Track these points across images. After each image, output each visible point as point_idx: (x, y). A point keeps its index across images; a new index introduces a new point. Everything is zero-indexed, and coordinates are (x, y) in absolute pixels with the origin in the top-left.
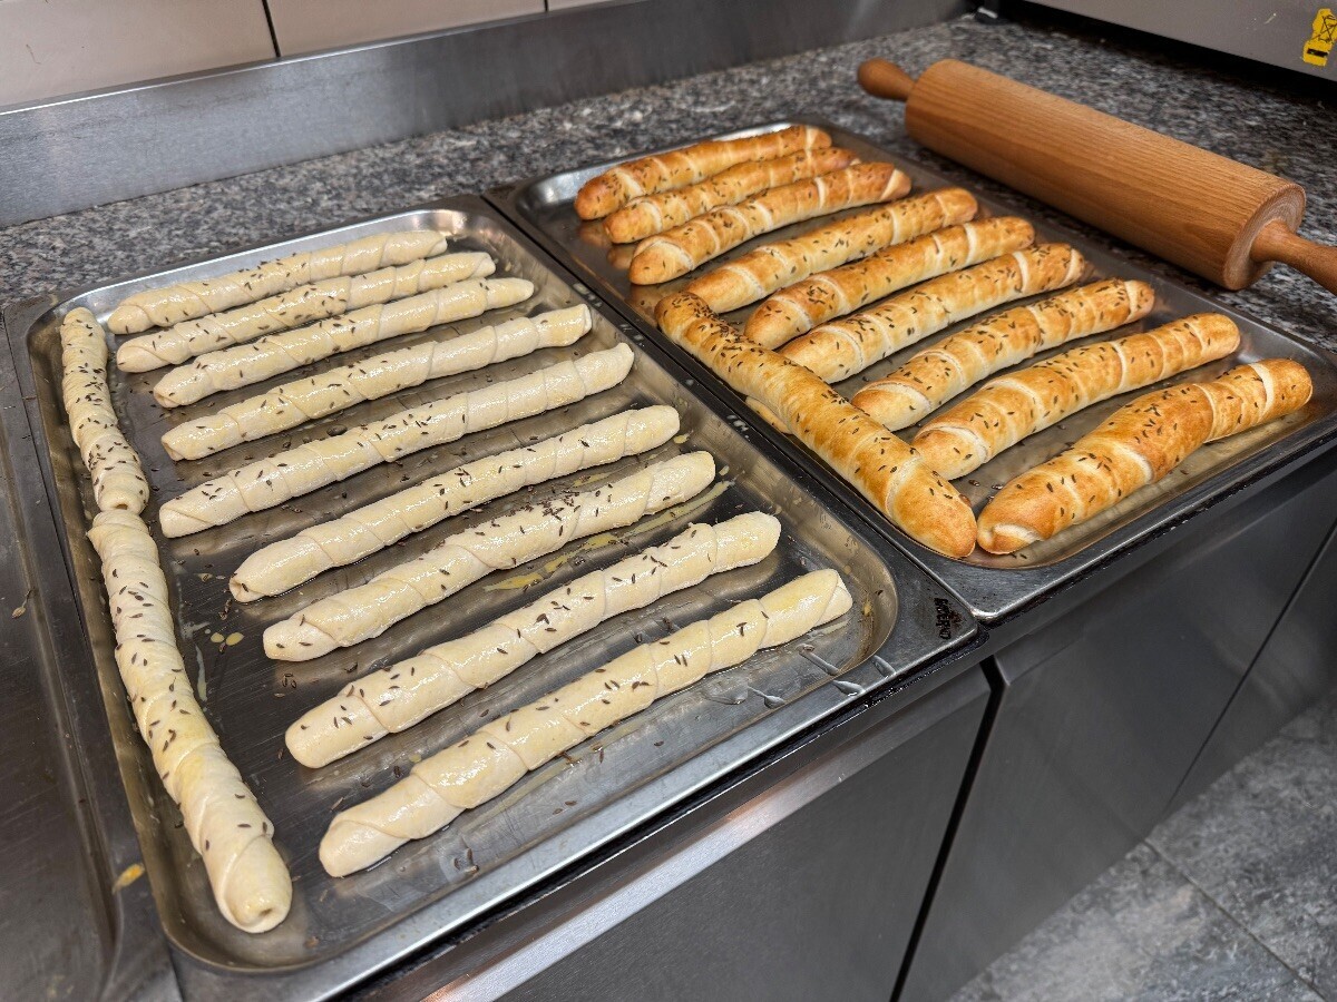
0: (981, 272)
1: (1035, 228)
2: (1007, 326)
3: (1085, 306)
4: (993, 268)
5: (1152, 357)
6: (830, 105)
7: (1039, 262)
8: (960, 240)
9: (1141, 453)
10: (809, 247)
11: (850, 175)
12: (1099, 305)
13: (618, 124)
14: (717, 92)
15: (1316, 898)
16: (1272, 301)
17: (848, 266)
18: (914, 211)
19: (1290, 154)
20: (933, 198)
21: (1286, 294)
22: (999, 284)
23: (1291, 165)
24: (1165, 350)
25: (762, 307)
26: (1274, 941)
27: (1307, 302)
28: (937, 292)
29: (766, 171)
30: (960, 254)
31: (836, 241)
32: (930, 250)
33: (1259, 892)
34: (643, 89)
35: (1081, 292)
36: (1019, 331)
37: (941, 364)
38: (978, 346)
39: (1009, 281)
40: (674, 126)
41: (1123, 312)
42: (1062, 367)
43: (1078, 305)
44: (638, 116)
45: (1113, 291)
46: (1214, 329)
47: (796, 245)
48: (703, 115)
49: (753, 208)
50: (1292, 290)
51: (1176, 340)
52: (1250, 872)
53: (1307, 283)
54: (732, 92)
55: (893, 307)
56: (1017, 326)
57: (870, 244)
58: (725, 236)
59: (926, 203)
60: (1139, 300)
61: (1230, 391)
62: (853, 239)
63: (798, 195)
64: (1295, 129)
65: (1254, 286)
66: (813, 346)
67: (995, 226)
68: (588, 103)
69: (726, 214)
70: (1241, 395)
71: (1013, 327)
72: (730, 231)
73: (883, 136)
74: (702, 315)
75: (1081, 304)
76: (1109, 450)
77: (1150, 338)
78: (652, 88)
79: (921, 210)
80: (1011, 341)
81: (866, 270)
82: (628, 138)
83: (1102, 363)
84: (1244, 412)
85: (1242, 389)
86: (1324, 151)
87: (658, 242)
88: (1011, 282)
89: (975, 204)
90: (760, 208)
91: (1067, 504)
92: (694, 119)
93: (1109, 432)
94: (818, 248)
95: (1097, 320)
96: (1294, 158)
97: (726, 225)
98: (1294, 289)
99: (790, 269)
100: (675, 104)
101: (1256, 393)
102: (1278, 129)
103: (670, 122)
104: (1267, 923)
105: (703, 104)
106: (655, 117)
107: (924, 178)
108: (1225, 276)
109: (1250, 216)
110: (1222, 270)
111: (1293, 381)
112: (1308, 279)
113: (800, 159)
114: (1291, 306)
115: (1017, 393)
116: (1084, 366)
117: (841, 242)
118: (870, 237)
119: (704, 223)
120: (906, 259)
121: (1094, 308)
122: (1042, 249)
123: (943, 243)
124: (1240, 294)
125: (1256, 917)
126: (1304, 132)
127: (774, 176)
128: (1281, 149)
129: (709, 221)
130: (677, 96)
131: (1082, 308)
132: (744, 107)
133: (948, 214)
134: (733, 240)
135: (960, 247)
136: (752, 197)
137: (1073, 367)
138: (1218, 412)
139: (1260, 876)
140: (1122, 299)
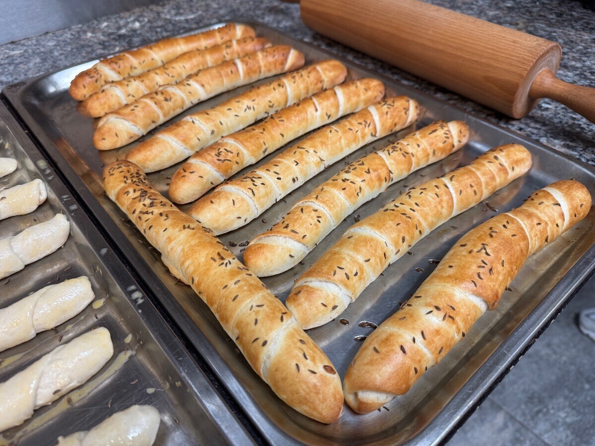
0: (346, 126)
1: (385, 85)
2: (364, 172)
3: (421, 147)
4: (354, 121)
5: (475, 188)
6: (260, 9)
7: (387, 112)
8: (332, 100)
9: (478, 295)
10: (223, 113)
11: (260, 55)
12: (431, 144)
13: (123, 31)
14: (191, 6)
15: (563, 408)
16: (544, 124)
17: (250, 128)
18: (302, 79)
19: (533, 22)
20: (315, 69)
21: (551, 118)
22: (359, 133)
23: (536, 29)
24: (483, 179)
25: (180, 169)
26: (546, 436)
27: (566, 123)
28: (313, 146)
29: (203, 56)
30: (333, 110)
31: (245, 107)
32: (310, 110)
33: (536, 409)
34: (145, 8)
35: (418, 135)
36: (373, 175)
37: (313, 214)
38: (342, 192)
39: (366, 130)
40: (159, 30)
41: (449, 147)
42: (406, 208)
43: (416, 146)
44: (137, 25)
45: (440, 132)
46: (515, 158)
47: (213, 113)
48: (180, 22)
49: (189, 85)
50: (555, 115)
51: (490, 171)
52: (531, 399)
53: (563, 108)
54: (201, 6)
55: (279, 162)
56: (371, 171)
57: (271, 107)
58: (166, 108)
59: (309, 73)
60: (459, 136)
61: (539, 218)
62: (258, 104)
63: (223, 73)
64: (533, 7)
65: (530, 114)
66: (213, 205)
67: (356, 87)
68: (108, 19)
69: (167, 92)
70: (546, 219)
71: (369, 172)
72: (170, 104)
73: (291, 27)
74: (129, 181)
75: (419, 146)
76: (450, 297)
77: (470, 171)
78: (151, 7)
79: (306, 78)
80: (368, 184)
81: (264, 130)
82: (127, 40)
83: (438, 200)
84: (549, 234)
85: (545, 213)
86: (552, 19)
87: (112, 119)
88: (368, 131)
89: (345, 70)
90: (194, 85)
91: (420, 361)
92: (173, 24)
93: (449, 276)
94: (232, 114)
95: (431, 156)
96: (537, 25)
97: (166, 100)
98: (556, 114)
99: (209, 132)
100: (163, 16)
101: (556, 215)
102: (524, 7)
103: (158, 27)
104: (542, 426)
105: (181, 14)
106: (148, 25)
107: (314, 54)
108: (513, 111)
109: (529, 68)
110: (511, 107)
111: (580, 200)
112: (563, 106)
113: (228, 47)
114: (557, 128)
115: (372, 240)
116: (423, 205)
117: (249, 108)
118: (270, 102)
119: (148, 101)
120: (293, 118)
121: (428, 147)
122: (388, 103)
123: (320, 103)
124: (523, 121)
125: (536, 424)
126: (538, 9)
127: (210, 59)
128: (528, 19)
129: (152, 98)
130: (166, 11)
131: (419, 149)
132: (207, 14)
133: (326, 79)
134: (174, 110)
135: (332, 105)
136: (189, 77)
137: (415, 207)
138: (532, 239)
139: (536, 400)
140: (448, 138)
